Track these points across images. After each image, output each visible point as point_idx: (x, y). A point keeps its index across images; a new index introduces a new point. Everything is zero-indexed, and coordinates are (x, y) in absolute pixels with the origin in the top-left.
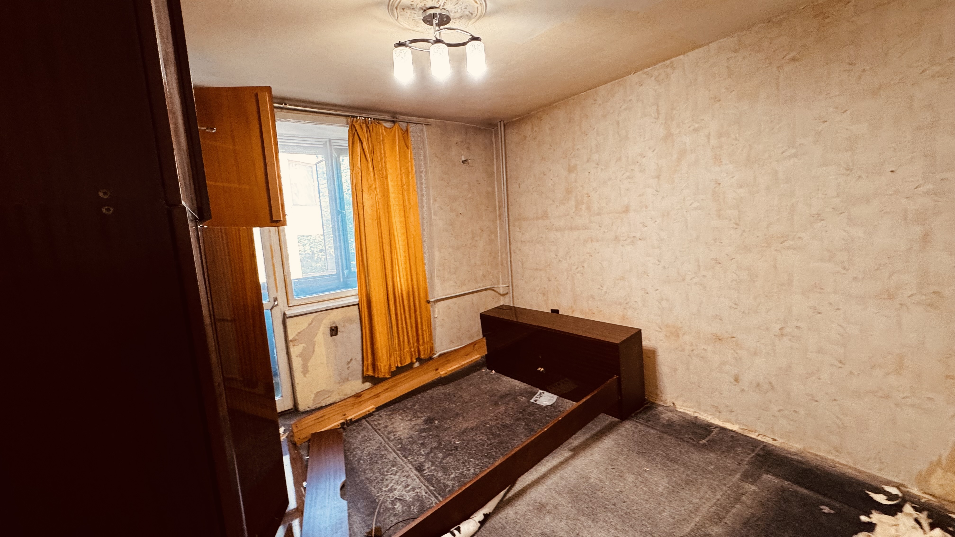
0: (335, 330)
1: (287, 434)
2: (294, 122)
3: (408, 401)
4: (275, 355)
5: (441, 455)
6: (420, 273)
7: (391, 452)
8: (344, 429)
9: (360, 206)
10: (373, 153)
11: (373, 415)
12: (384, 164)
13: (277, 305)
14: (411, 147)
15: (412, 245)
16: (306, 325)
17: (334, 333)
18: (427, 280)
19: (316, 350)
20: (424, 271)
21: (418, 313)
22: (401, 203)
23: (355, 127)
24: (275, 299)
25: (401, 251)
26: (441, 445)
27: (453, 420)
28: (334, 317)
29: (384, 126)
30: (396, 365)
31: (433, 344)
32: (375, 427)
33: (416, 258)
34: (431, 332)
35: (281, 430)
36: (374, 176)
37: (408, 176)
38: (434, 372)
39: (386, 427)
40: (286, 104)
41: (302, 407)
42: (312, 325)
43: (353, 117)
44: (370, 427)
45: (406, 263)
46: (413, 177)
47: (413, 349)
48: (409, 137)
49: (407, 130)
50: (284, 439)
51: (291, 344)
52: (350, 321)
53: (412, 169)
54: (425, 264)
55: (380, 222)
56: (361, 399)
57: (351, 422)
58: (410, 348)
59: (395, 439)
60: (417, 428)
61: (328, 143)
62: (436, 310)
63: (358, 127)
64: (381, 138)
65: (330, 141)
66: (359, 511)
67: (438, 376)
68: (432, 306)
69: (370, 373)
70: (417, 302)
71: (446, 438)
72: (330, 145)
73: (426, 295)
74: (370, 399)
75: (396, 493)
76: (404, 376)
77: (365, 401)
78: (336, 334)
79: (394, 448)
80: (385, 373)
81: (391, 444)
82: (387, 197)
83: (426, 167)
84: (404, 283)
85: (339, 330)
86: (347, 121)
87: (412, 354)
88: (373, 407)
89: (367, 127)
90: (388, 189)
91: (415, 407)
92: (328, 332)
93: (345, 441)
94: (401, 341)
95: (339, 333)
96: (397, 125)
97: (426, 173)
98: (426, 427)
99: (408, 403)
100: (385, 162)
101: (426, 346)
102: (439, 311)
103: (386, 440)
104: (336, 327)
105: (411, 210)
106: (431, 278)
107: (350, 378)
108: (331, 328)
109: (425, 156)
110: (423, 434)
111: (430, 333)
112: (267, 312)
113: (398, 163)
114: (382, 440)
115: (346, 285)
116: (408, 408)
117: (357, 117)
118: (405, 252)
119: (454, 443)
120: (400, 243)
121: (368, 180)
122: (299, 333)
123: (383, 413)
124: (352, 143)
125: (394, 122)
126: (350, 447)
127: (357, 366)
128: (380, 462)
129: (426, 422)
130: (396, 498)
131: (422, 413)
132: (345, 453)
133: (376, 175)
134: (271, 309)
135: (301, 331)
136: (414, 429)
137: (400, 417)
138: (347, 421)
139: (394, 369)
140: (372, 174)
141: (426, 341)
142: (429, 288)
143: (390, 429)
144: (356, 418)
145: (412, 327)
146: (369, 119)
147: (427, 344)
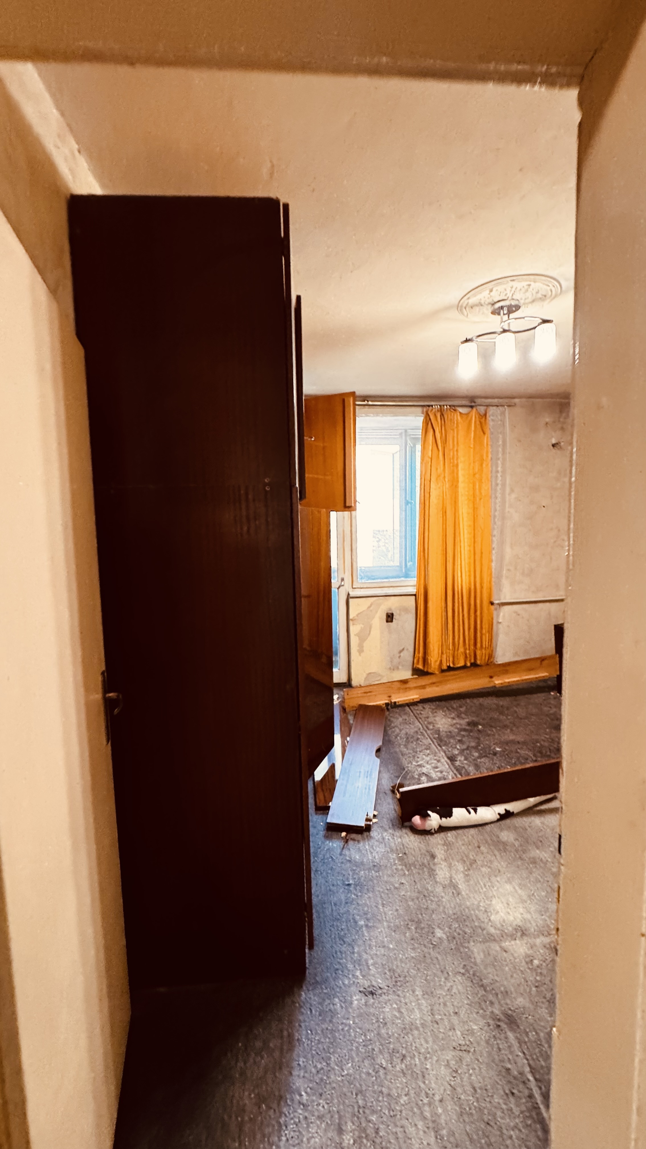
0: (391, 616)
1: (339, 700)
2: (374, 416)
3: (454, 703)
4: (338, 631)
5: (476, 754)
6: (485, 569)
7: (427, 738)
8: (388, 709)
9: (427, 495)
10: (445, 441)
11: (416, 705)
12: (455, 453)
13: (343, 586)
14: (488, 432)
15: (479, 539)
16: (364, 608)
17: (389, 619)
18: (493, 579)
19: (372, 632)
20: (490, 568)
21: (478, 613)
22: (471, 493)
23: (429, 415)
24: (343, 580)
25: (466, 544)
26: (480, 746)
27: (499, 730)
28: (392, 604)
29: (460, 413)
30: (448, 664)
31: (492, 651)
32: (416, 715)
33: (482, 553)
34: (492, 636)
35: (335, 697)
36: (444, 464)
37: (481, 465)
38: (487, 680)
39: (428, 718)
40: (368, 401)
41: (354, 683)
42: (371, 608)
43: (429, 406)
44: (412, 714)
45: (470, 558)
46: (487, 465)
47: (468, 652)
48: (487, 421)
49: (485, 415)
50: (337, 704)
51: (351, 623)
52: (406, 610)
53: (487, 456)
54: (492, 561)
55: (446, 512)
56: (407, 686)
57: (395, 705)
58: (465, 649)
59: (433, 729)
60: (458, 726)
61: (404, 435)
62: (501, 614)
63: (432, 417)
64: (455, 425)
65: (406, 431)
66: (389, 771)
67: (492, 685)
68: (496, 609)
69: (420, 666)
70: (478, 602)
71: (487, 742)
72: (406, 436)
73: (490, 595)
74: (416, 688)
75: (424, 770)
76: (454, 675)
77: (410, 689)
78: (392, 621)
79: (431, 736)
80: (435, 668)
81: (429, 732)
82: (456, 486)
83: (504, 453)
84: (466, 579)
85: (394, 617)
86: (423, 411)
87: (466, 657)
88: (417, 696)
89: (442, 415)
90: (458, 478)
91: (461, 709)
92: (385, 617)
93: (386, 718)
94: (456, 640)
95: (394, 620)
96: (474, 409)
97: (504, 460)
98: (467, 728)
99: (455, 704)
100: (457, 451)
101: (484, 651)
102: (504, 616)
103: (425, 728)
104: (392, 614)
105: (482, 500)
106: (499, 577)
107: (400, 667)
108: (387, 614)
109: (504, 442)
110: (462, 733)
111: (490, 638)
112: (334, 589)
113: (472, 450)
114: (420, 726)
115: (407, 576)
116: (453, 708)
117: (432, 406)
118: (470, 546)
119: (494, 748)
120: (466, 536)
121: (437, 469)
122: (359, 614)
123: (427, 706)
124: (426, 431)
125: (472, 407)
126: (391, 724)
127: (408, 656)
128: (415, 743)
129: (469, 724)
130: (423, 773)
131: (466, 715)
132: (385, 728)
133: (446, 463)
134: (338, 589)
135: (361, 613)
136: (455, 726)
137: (443, 713)
138: (391, 702)
139: (445, 667)
140: (442, 463)
141: (484, 646)
142: (494, 589)
143: (430, 720)
144: (400, 703)
145: (469, 629)
146: (445, 407)
147: (485, 649)
